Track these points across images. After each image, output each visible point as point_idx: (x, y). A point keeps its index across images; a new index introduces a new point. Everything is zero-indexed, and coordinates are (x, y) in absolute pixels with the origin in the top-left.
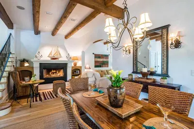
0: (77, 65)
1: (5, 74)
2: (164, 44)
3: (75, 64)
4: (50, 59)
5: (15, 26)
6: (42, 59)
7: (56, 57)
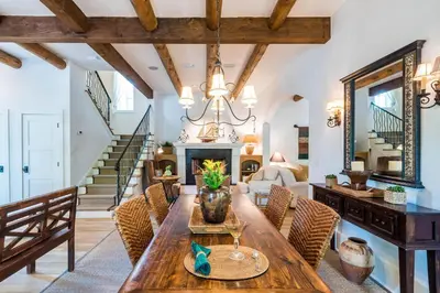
0: (254, 154)
1: (140, 164)
2: (408, 95)
3: (250, 152)
4: (199, 141)
5: (155, 93)
6: (188, 141)
7: (210, 137)
